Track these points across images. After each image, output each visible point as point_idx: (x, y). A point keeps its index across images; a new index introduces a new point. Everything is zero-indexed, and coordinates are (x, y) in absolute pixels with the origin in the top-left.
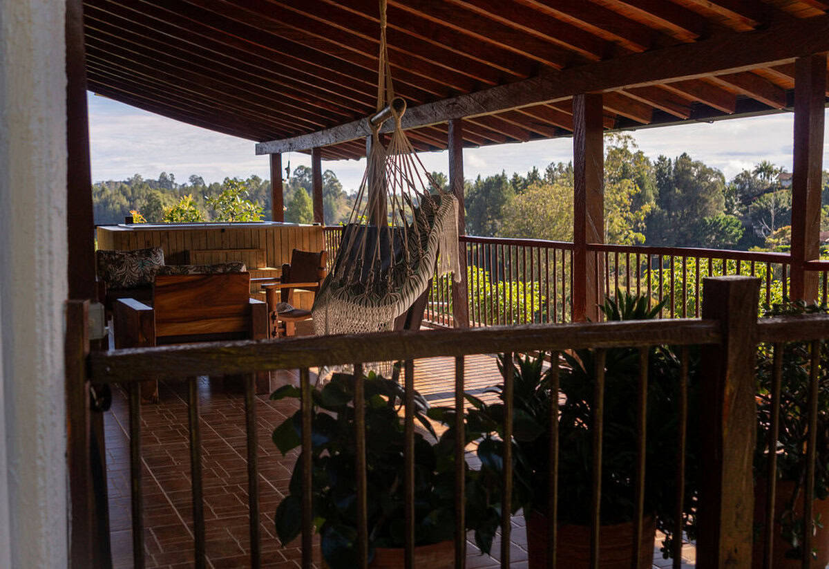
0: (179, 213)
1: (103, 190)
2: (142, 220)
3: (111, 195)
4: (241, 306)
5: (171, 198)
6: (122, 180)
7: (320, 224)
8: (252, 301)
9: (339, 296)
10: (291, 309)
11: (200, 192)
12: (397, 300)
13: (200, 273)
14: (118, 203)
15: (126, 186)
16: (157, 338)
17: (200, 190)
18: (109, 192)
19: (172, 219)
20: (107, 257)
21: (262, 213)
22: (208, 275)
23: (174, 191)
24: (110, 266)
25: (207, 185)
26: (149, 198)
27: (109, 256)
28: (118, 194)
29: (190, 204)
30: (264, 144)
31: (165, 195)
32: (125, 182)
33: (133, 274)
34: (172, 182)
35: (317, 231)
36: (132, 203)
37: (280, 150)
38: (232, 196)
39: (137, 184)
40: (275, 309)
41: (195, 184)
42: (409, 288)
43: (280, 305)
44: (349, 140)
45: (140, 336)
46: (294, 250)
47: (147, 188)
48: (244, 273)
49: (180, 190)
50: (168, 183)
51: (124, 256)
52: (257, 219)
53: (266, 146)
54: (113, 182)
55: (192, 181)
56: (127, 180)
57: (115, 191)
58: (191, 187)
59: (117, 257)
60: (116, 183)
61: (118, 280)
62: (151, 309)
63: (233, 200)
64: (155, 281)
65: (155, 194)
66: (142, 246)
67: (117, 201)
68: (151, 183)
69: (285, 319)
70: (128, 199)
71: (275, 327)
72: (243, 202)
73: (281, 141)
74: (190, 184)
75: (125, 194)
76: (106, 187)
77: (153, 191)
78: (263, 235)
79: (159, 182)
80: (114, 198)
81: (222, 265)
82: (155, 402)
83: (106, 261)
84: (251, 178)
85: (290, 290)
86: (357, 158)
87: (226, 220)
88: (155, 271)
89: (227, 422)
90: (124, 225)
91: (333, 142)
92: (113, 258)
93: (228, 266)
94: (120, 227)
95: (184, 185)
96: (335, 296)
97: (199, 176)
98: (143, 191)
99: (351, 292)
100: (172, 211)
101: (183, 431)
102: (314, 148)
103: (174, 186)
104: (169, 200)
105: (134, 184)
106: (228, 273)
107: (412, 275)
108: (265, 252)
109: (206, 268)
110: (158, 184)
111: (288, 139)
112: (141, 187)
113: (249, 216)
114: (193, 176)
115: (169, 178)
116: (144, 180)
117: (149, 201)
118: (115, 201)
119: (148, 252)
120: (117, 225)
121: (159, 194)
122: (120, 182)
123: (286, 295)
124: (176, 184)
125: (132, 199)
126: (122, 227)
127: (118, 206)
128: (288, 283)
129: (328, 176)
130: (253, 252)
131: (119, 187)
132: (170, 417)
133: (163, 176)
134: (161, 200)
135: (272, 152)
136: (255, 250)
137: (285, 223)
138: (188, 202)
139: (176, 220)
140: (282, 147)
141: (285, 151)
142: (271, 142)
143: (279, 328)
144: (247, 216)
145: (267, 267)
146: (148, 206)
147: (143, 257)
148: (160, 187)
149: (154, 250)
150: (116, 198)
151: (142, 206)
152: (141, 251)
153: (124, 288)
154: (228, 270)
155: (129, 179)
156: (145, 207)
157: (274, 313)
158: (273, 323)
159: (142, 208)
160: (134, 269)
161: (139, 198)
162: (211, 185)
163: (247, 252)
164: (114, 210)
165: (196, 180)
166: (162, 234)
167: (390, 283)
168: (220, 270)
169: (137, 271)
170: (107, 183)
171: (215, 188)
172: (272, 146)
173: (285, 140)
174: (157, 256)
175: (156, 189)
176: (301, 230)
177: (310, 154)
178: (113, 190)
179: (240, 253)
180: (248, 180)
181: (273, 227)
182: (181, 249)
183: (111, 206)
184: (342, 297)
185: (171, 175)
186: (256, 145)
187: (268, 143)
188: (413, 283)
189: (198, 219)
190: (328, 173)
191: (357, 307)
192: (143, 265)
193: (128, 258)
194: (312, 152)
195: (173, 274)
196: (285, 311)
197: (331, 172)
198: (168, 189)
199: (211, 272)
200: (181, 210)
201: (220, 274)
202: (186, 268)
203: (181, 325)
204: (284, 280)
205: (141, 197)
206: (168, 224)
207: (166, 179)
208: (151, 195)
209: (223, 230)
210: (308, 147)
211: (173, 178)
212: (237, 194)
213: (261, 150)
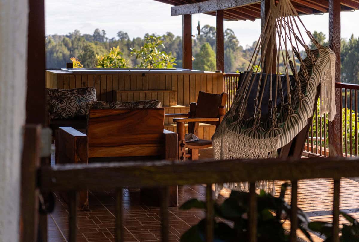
0: (109, 61)
2: (80, 66)
3: (56, 46)
4: (156, 135)
5: (102, 49)
6: (65, 34)
7: (221, 71)
8: (166, 131)
9: (232, 128)
10: (196, 139)
11: (125, 45)
12: (280, 133)
13: (125, 108)
14: (61, 52)
15: (67, 39)
16: (89, 158)
17: (125, 43)
18: (54, 44)
19: (103, 65)
20: (52, 94)
21: (174, 62)
22: (131, 110)
23: (105, 43)
24: (54, 101)
25: (131, 39)
26: (85, 49)
27: (54, 93)
28: (61, 45)
29: (118, 54)
30: (178, 7)
31: (98, 47)
32: (67, 36)
33: (71, 107)
34: (103, 36)
35: (218, 78)
36: (72, 52)
37: (191, 12)
38: (151, 48)
39: (76, 38)
40: (184, 139)
41: (121, 38)
42: (290, 124)
43: (188, 136)
44: (247, 5)
45: (76, 157)
46: (200, 92)
47: (84, 41)
48: (160, 109)
49: (110, 43)
50: (101, 38)
51: (65, 93)
52: (170, 67)
53: (180, 9)
54: (58, 36)
55: (119, 36)
56: (68, 35)
57: (59, 43)
58: (119, 40)
59: (60, 94)
60: (60, 36)
61: (59, 112)
62: (85, 135)
63: (152, 51)
64: (90, 112)
65: (90, 46)
66: (79, 85)
67: (60, 51)
68: (87, 37)
69: (191, 147)
70: (69, 49)
71: (183, 153)
72: (160, 52)
73: (191, 4)
74: (117, 38)
75: (66, 45)
76: (52, 40)
77: (89, 43)
78: (175, 79)
79: (94, 36)
80: (57, 48)
81: (142, 102)
82: (86, 210)
83: (51, 97)
84: (166, 34)
85: (196, 123)
86: (253, 19)
87: (146, 67)
88: (89, 106)
89: (142, 227)
90: (66, 69)
91: (234, 6)
92: (57, 95)
93: (147, 103)
94: (62, 70)
95: (112, 39)
96: (229, 129)
97: (125, 32)
98: (80, 43)
99: (242, 126)
100: (104, 59)
101: (107, 234)
102: (218, 11)
103: (105, 40)
104: (101, 51)
105: (74, 37)
106: (147, 109)
107: (293, 114)
108: (176, 93)
109: (130, 104)
110: (93, 38)
111: (198, 4)
112: (79, 40)
113: (164, 64)
114: (120, 32)
115: (101, 33)
116: (82, 35)
117: (85, 51)
118: (58, 51)
119: (84, 91)
120: (60, 69)
121: (93, 45)
122: (63, 36)
123: (192, 127)
124: (107, 38)
125: (72, 49)
126: (64, 71)
127: (61, 55)
128: (195, 117)
129: (228, 34)
130: (166, 93)
131: (62, 39)
132: (97, 221)
133: (96, 32)
134: (94, 50)
135: (185, 13)
136: (169, 91)
137: (193, 70)
138: (116, 53)
139: (107, 66)
140: (192, 10)
141: (195, 13)
142: (184, 5)
143: (186, 154)
144: (162, 65)
145: (178, 105)
146: (84, 55)
147: (79, 94)
148: (94, 40)
149: (89, 89)
150: (59, 48)
151: (79, 55)
152: (78, 90)
153: (64, 119)
154: (147, 106)
155: (70, 33)
156: (81, 56)
157: (182, 141)
158: (182, 150)
159: (79, 56)
160: (72, 104)
161: (77, 48)
162: (134, 40)
163: (162, 93)
164: (58, 57)
165: (123, 36)
166: (95, 77)
167: (275, 120)
168: (141, 106)
169: (75, 106)
170: (53, 36)
171: (137, 42)
172: (185, 8)
173: (195, 4)
174: (91, 94)
175: (91, 42)
176: (206, 76)
177: (215, 15)
178: (57, 42)
179: (156, 93)
180: (164, 36)
181: (183, 74)
182: (109, 89)
183: (55, 55)
184: (235, 129)
185: (103, 30)
186: (172, 7)
187: (181, 6)
188: (293, 120)
189: (123, 65)
190: (228, 31)
191: (246, 138)
192: (80, 101)
193: (68, 96)
194: (217, 14)
195: (104, 108)
196: (192, 140)
197: (231, 30)
198: (100, 42)
199: (134, 107)
200: (111, 59)
201: (141, 109)
202: (114, 104)
203: (110, 149)
204: (191, 115)
205: (79, 48)
206: (100, 69)
207: (98, 34)
208: (86, 47)
209: (143, 75)
210: (214, 10)
211: (104, 33)
212: (155, 47)
213: (175, 12)
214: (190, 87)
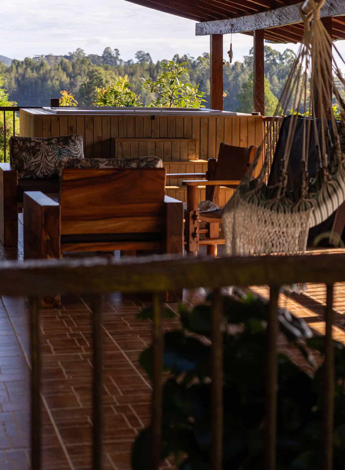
0: (113, 96)
1: (42, 65)
2: (73, 101)
3: (50, 70)
4: (155, 205)
5: (114, 76)
6: (63, 55)
7: (260, 113)
8: (168, 199)
10: (215, 209)
11: (146, 70)
13: (112, 167)
14: (57, 79)
15: (67, 61)
16: (62, 236)
17: (146, 67)
18: (48, 67)
19: (105, 102)
20: (21, 144)
21: (203, 98)
22: (120, 170)
23: (118, 67)
24: (24, 154)
25: (155, 62)
26: (91, 75)
27: (24, 143)
28: (58, 69)
29: (126, 86)
30: (204, 24)
31: (108, 72)
32: (66, 57)
33: (48, 163)
34: (117, 58)
35: (256, 122)
36: (72, 79)
37: (221, 31)
38: (172, 78)
39: (78, 59)
40: (197, 209)
41: (140, 61)
43: (203, 204)
44: (295, 23)
45: (44, 232)
46: (222, 144)
47: (89, 64)
48: (160, 169)
49: (125, 66)
50: (113, 60)
51: (39, 143)
52: (196, 106)
53: (207, 26)
54: (53, 56)
55: (138, 57)
56: (68, 55)
57: (55, 66)
58: (137, 63)
59: (32, 144)
60: (56, 57)
61: (32, 169)
62: (57, 204)
63: (172, 83)
64: (63, 173)
65: (96, 71)
66: (64, 132)
67: (56, 77)
68: (94, 58)
69: (208, 220)
70: (69, 75)
71: (196, 228)
72: (183, 85)
73: (222, 21)
74: (136, 61)
75: (65, 69)
76: (45, 62)
77: (96, 68)
78: (196, 123)
79: (103, 57)
80: (53, 74)
81: (136, 159)
82: (57, 306)
83: (20, 148)
84: (202, 56)
85: (216, 187)
87: (164, 104)
89: (130, 332)
90: (49, 108)
91: (277, 25)
92: (29, 145)
93: (142, 161)
94: (44, 109)
95: (129, 61)
97: (146, 53)
98: (85, 67)
99: (261, 197)
100: (106, 93)
101: (81, 341)
102: (257, 31)
103: (118, 63)
104: (111, 78)
105: (76, 59)
106: (143, 168)
107: (329, 180)
108: (198, 143)
109: (119, 162)
110: (102, 60)
111: (230, 20)
112: (83, 62)
113: (188, 100)
114: (140, 52)
115: (114, 53)
116: (86, 55)
117: (90, 78)
118: (53, 77)
119: (66, 141)
120: (41, 108)
121: (102, 71)
122: (61, 56)
123: (210, 192)
124: (121, 60)
125: (73, 75)
126: (46, 111)
127: (58, 82)
128: (214, 179)
129: (287, 56)
130: (184, 142)
131: (59, 61)
132: (70, 323)
133: (107, 51)
134: (103, 77)
135: (213, 33)
136: (187, 140)
137: (223, 112)
138: (123, 84)
139: (110, 103)
140: (223, 28)
141: (227, 33)
142: (212, 22)
143: (200, 229)
144: (186, 101)
145: (200, 159)
146: (88, 83)
147: (60, 145)
148: (103, 62)
149: (73, 138)
150: (55, 74)
151: (82, 83)
152: (58, 138)
153: (38, 179)
154: (143, 164)
155: (70, 53)
156: (85, 85)
157: (195, 212)
158: (194, 223)
159: (82, 85)
160: (49, 158)
161: (80, 74)
162: (158, 62)
163: (177, 142)
164: (53, 87)
165: (143, 57)
166: (86, 119)
167: (305, 189)
168: (134, 165)
169: (53, 161)
170: (46, 56)
171: (163, 65)
172: (214, 26)
173: (226, 20)
174: (76, 144)
175: (99, 65)
176: (238, 119)
177: (253, 36)
178: (53, 65)
179: (170, 143)
180: (199, 58)
181: (208, 117)
183: (49, 82)
185: (116, 50)
186: (196, 24)
187: (208, 22)
189: (133, 102)
190: (289, 53)
191: (268, 213)
192: (60, 154)
193: (44, 146)
194: (255, 34)
195: (83, 168)
196: (209, 210)
197: (291, 51)
198: (112, 65)
199: (124, 166)
200: (115, 92)
201: (133, 169)
202: (97, 161)
203: (90, 224)
205: (83, 73)
206: (100, 108)
207: (110, 54)
208: (93, 72)
209: (153, 117)
210: (251, 29)
211: (118, 54)
212: (176, 76)
213: (201, 30)
214: (216, 134)
